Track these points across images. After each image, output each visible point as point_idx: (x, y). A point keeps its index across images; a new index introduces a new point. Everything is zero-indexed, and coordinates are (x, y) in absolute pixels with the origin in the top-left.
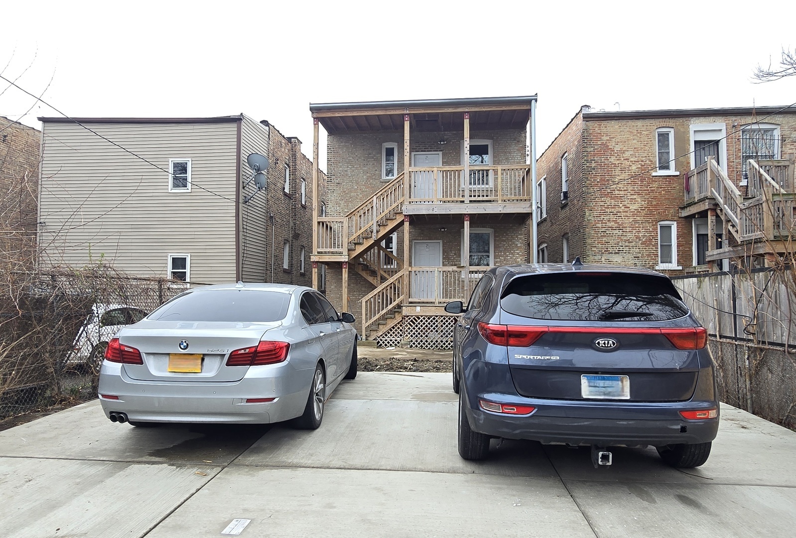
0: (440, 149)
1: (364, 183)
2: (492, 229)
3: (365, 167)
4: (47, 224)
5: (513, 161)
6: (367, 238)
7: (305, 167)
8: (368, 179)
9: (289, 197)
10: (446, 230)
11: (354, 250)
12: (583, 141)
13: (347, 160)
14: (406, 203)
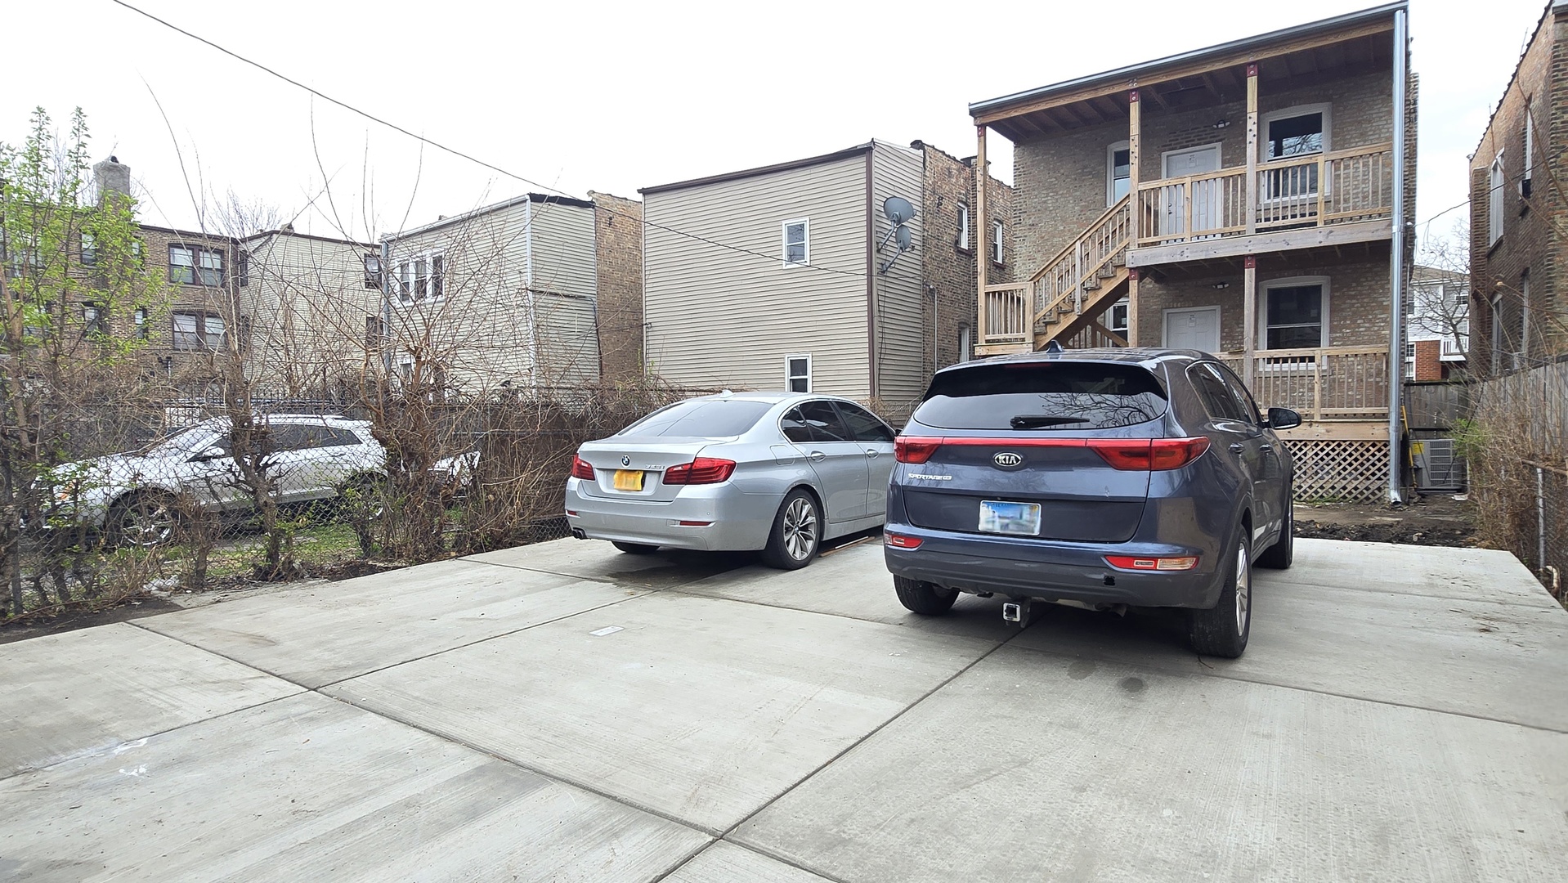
0: (1217, 138)
1: (1075, 218)
2: (1329, 277)
3: (1076, 191)
4: (653, 325)
5: (1377, 136)
6: (1065, 313)
7: (1001, 200)
8: (1081, 211)
9: (966, 255)
10: (1226, 286)
11: (1045, 334)
12: (1554, 67)
13: (1047, 184)
14: (1132, 248)
